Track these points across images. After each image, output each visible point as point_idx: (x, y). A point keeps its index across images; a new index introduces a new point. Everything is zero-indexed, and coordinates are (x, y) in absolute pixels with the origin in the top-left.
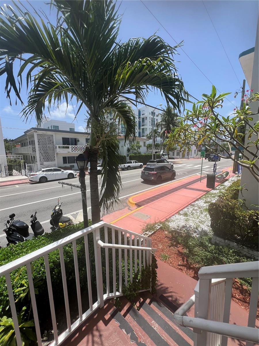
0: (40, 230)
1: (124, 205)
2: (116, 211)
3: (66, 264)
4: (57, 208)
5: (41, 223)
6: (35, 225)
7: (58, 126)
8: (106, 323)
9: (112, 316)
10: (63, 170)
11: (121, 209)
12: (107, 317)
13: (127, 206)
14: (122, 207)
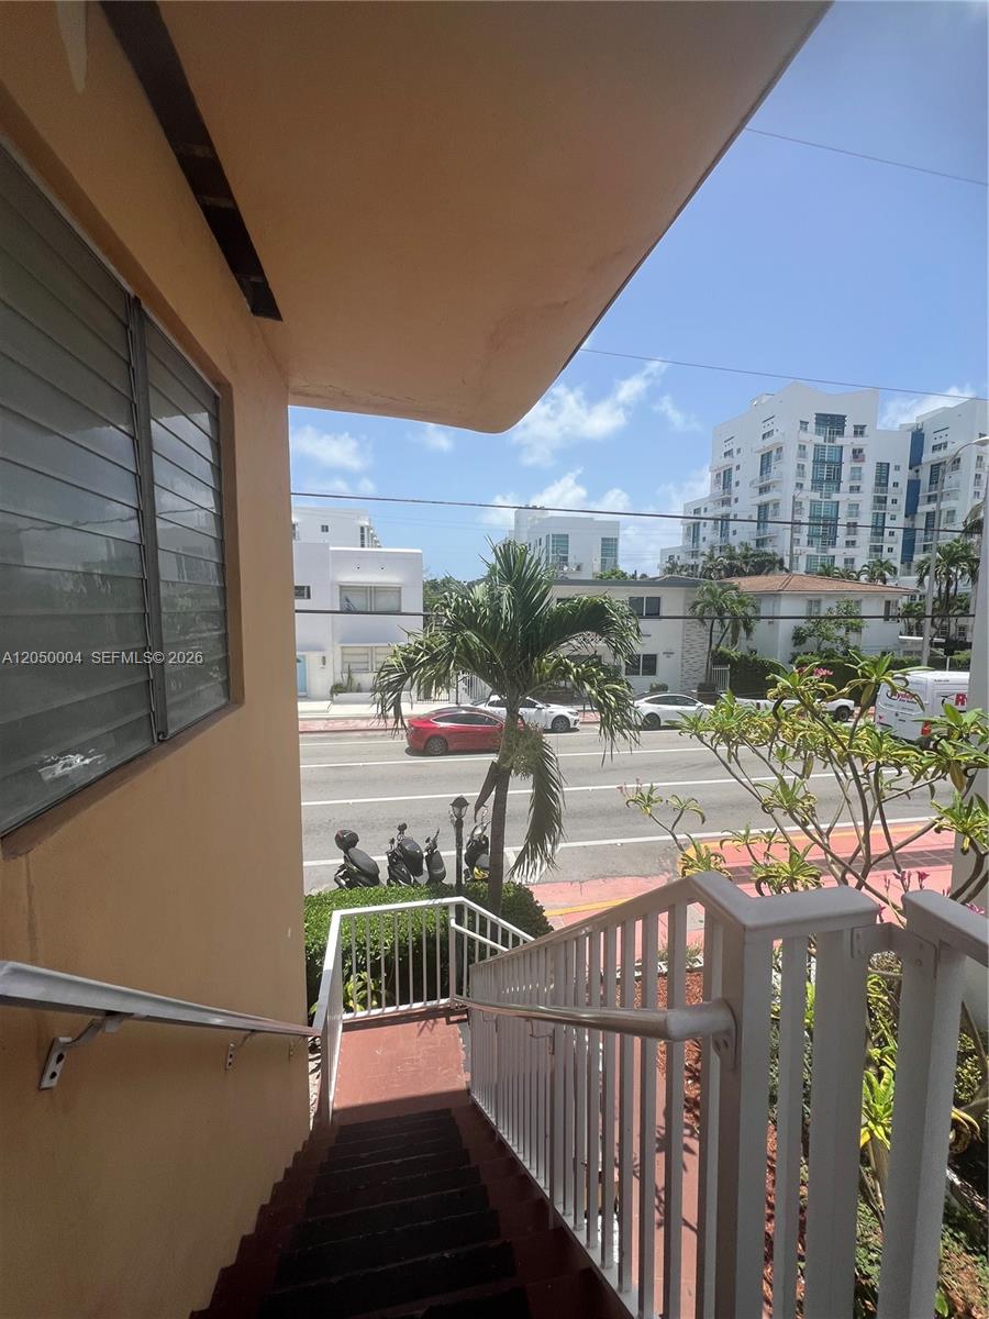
0: (440, 871)
1: (664, 864)
2: (629, 876)
3: (441, 937)
4: (479, 831)
5: (442, 854)
6: (434, 859)
7: (567, 536)
8: (449, 1022)
9: (458, 1022)
10: (540, 705)
11: (646, 876)
12: (452, 1018)
13: (669, 872)
14: (655, 871)
